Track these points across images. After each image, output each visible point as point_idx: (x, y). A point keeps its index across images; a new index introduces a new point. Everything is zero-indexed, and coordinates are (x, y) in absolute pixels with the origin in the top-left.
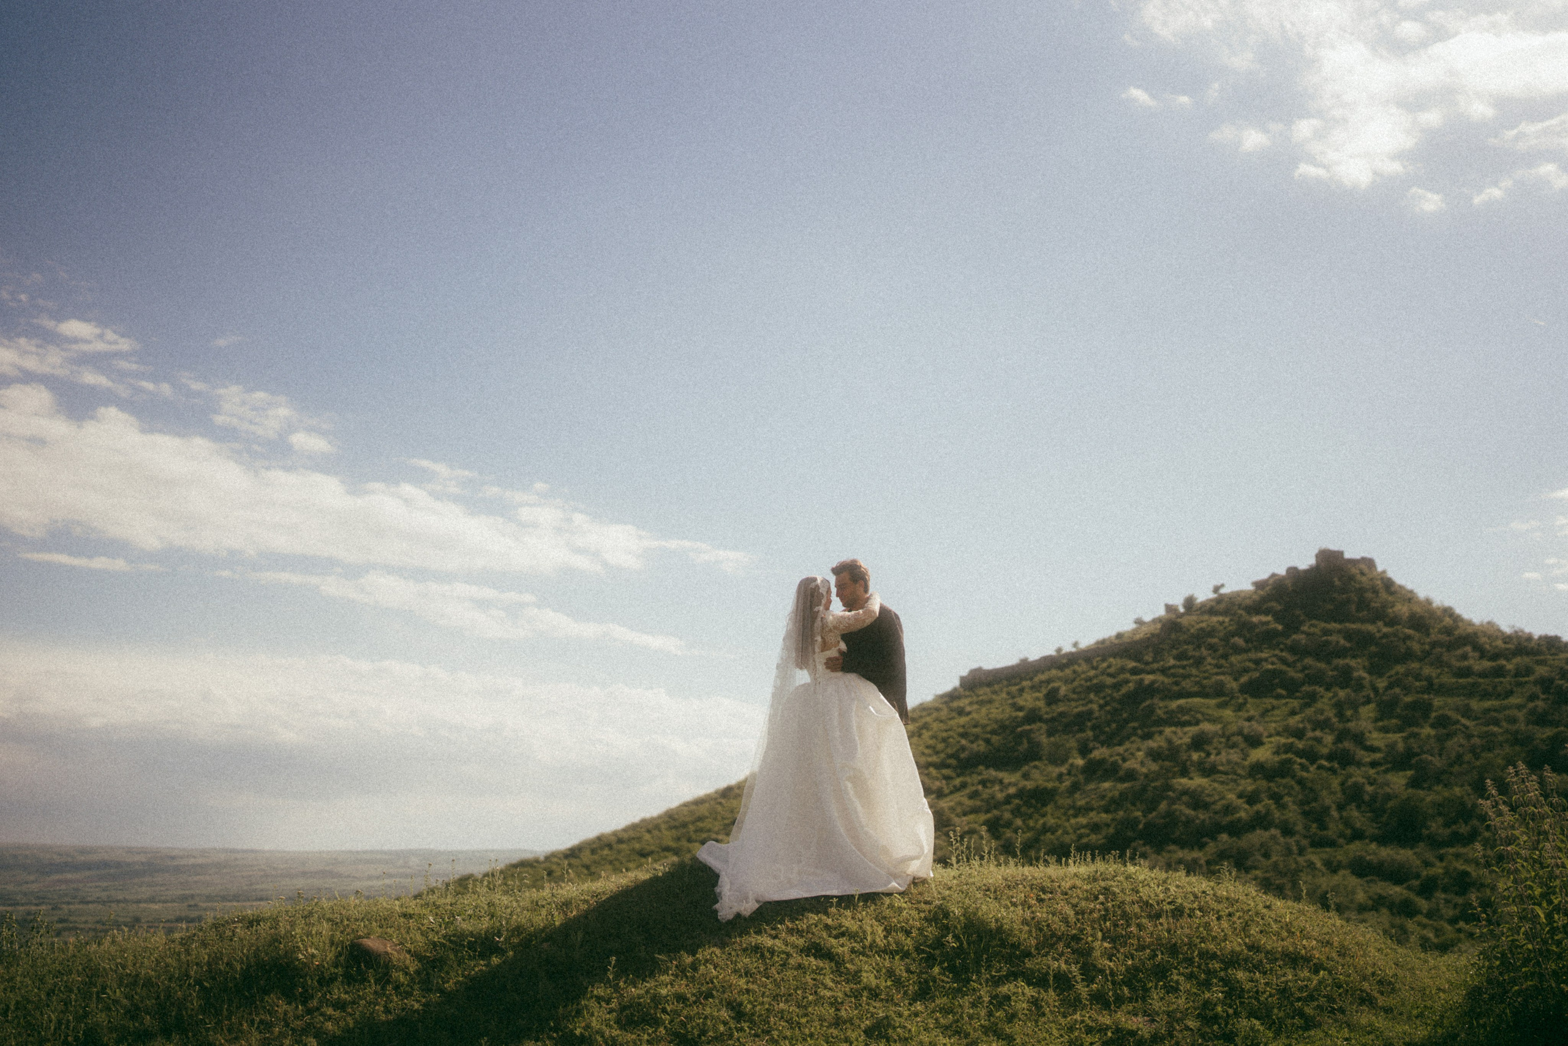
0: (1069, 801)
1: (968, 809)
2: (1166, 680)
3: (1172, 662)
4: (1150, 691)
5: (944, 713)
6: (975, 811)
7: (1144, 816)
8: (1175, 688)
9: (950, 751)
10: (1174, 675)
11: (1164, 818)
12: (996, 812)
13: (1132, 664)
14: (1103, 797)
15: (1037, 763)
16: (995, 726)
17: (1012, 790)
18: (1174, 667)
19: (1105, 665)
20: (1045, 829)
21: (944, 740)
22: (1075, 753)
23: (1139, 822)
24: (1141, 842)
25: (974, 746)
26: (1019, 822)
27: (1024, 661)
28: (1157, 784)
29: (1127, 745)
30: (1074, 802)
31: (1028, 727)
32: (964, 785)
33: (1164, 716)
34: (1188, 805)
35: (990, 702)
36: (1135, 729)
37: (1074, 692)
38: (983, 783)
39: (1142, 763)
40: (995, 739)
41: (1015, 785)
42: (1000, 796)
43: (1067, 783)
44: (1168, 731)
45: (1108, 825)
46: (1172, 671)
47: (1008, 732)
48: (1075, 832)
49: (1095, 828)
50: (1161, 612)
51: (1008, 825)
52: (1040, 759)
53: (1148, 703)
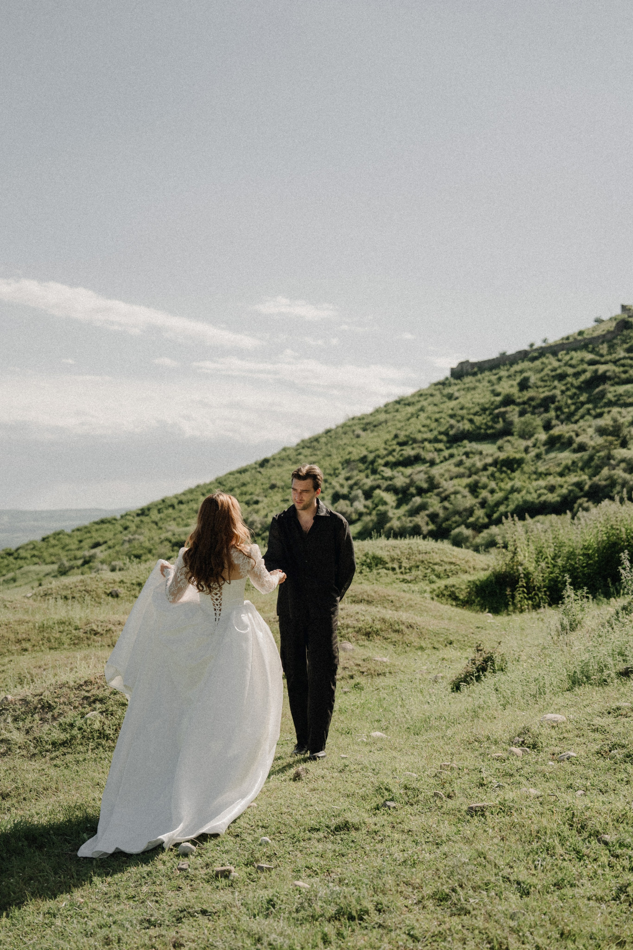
0: (533, 468)
1: (454, 475)
2: (617, 369)
3: (622, 354)
4: (603, 378)
5: (438, 398)
6: (460, 476)
7: (590, 479)
8: (623, 376)
9: (442, 429)
10: (623, 365)
11: (606, 480)
12: (475, 477)
13: (590, 356)
14: (559, 465)
15: (509, 438)
16: (477, 409)
17: (489, 460)
18: (624, 358)
19: (567, 358)
20: (513, 490)
21: (437, 420)
22: (541, 429)
23: (586, 484)
24: (586, 499)
25: (460, 425)
26: (493, 485)
27: (503, 354)
28: (602, 454)
29: (581, 423)
30: (537, 468)
31: (503, 409)
32: (452, 456)
33: (613, 399)
34: (625, 471)
35: (474, 389)
36: (589, 410)
37: (542, 380)
38: (467, 454)
39: (591, 438)
40: (478, 420)
41: (492, 455)
42: (479, 465)
43: (533, 453)
44: (615, 410)
45: (561, 486)
46: (622, 362)
47: (487, 412)
48: (536, 491)
49: (552, 489)
50: (617, 312)
51: (485, 487)
52: (512, 434)
53: (601, 388)
